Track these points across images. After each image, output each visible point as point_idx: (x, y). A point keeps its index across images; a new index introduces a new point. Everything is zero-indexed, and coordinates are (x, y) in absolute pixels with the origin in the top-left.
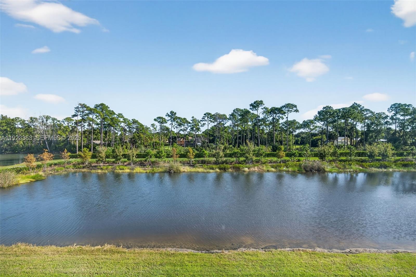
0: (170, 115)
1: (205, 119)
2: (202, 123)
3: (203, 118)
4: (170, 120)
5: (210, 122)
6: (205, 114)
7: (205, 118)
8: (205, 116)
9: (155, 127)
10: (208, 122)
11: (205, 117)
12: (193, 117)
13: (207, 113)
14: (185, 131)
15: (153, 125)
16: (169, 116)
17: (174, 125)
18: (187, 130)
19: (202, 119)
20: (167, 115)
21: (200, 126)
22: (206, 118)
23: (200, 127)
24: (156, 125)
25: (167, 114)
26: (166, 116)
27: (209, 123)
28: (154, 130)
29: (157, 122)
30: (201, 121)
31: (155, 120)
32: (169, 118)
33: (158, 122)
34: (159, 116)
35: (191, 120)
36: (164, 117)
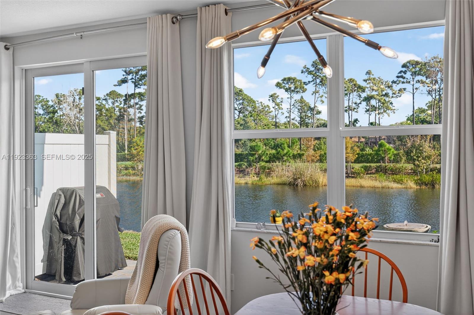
0: (312, 69)
1: (404, 78)
2: (396, 88)
3: (401, 76)
4: (312, 81)
5: (417, 85)
6: (404, 66)
7: (404, 76)
8: (404, 69)
9: (278, 101)
10: (413, 85)
11: (405, 72)
12: (368, 73)
13: (409, 62)
14: (350, 112)
15: (273, 97)
16: (310, 73)
17: (323, 94)
18: (357, 108)
19: (395, 79)
20: (304, 70)
21: (391, 95)
22: (408, 75)
23: (392, 100)
24: (280, 97)
25: (305, 67)
26: (302, 72)
27: (416, 89)
28: (277, 107)
29: (283, 90)
30: (394, 82)
31: (278, 85)
32: (310, 78)
33: (287, 90)
34: (287, 77)
35: (365, 81)
36: (298, 78)
